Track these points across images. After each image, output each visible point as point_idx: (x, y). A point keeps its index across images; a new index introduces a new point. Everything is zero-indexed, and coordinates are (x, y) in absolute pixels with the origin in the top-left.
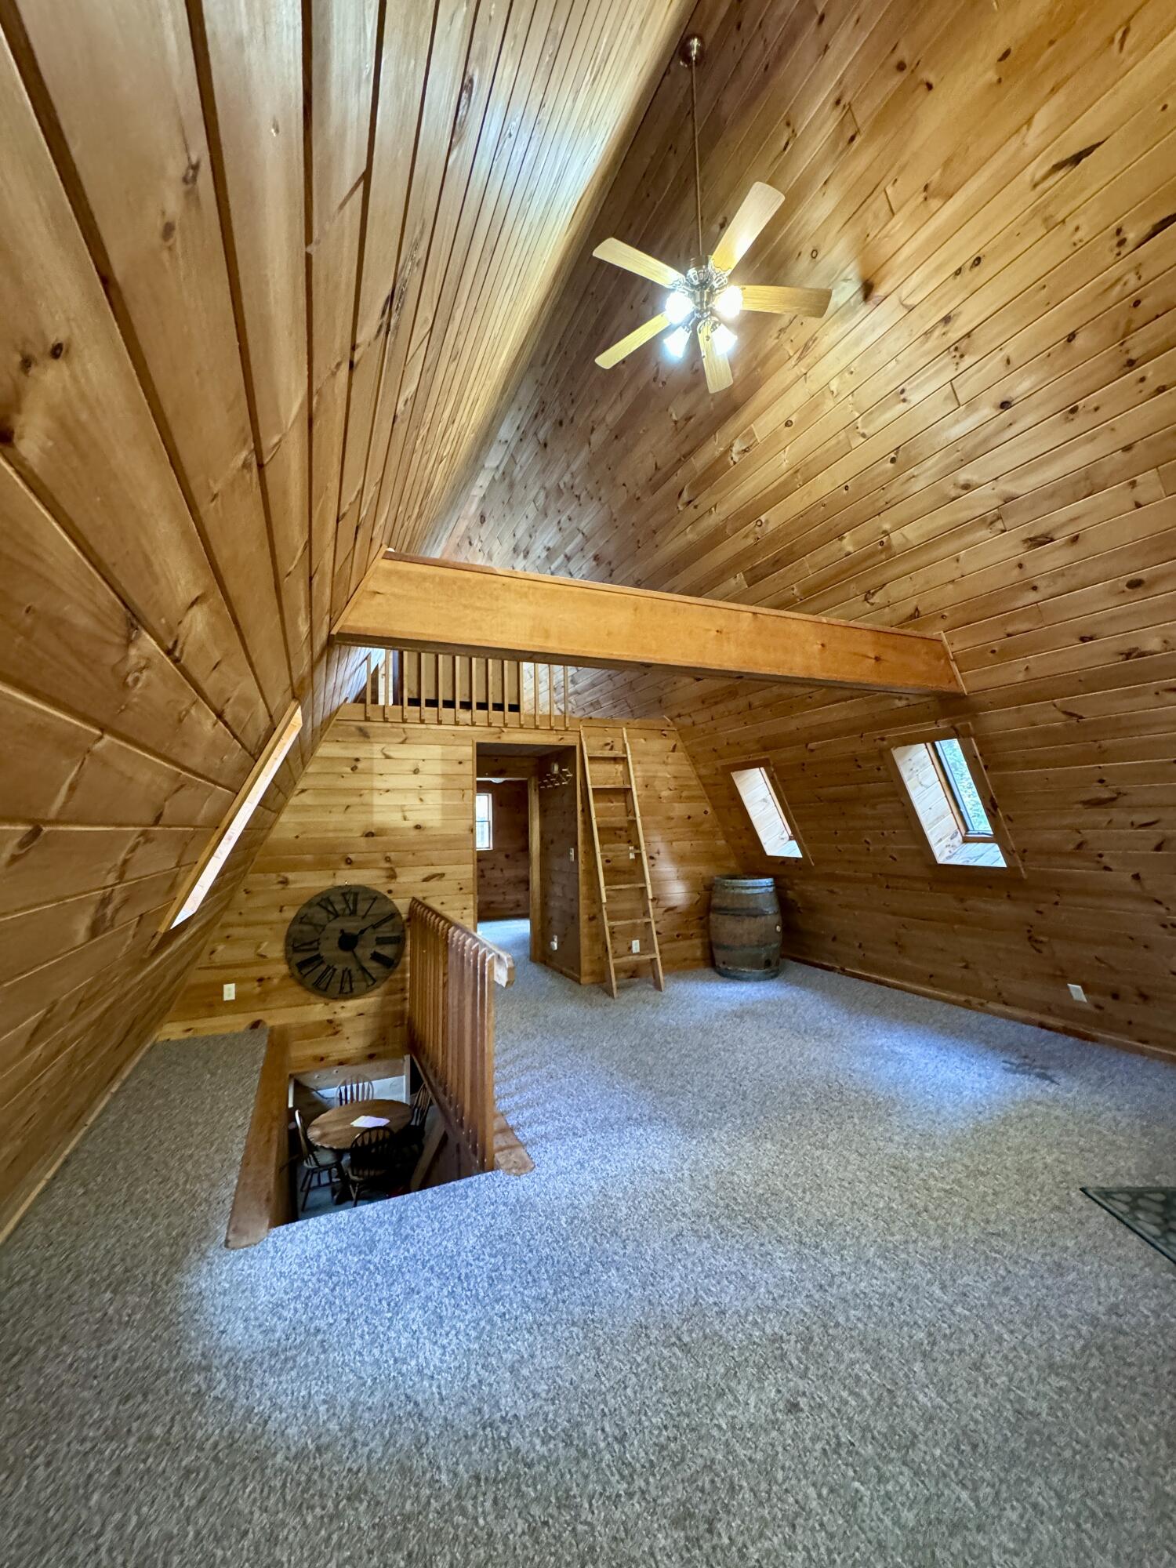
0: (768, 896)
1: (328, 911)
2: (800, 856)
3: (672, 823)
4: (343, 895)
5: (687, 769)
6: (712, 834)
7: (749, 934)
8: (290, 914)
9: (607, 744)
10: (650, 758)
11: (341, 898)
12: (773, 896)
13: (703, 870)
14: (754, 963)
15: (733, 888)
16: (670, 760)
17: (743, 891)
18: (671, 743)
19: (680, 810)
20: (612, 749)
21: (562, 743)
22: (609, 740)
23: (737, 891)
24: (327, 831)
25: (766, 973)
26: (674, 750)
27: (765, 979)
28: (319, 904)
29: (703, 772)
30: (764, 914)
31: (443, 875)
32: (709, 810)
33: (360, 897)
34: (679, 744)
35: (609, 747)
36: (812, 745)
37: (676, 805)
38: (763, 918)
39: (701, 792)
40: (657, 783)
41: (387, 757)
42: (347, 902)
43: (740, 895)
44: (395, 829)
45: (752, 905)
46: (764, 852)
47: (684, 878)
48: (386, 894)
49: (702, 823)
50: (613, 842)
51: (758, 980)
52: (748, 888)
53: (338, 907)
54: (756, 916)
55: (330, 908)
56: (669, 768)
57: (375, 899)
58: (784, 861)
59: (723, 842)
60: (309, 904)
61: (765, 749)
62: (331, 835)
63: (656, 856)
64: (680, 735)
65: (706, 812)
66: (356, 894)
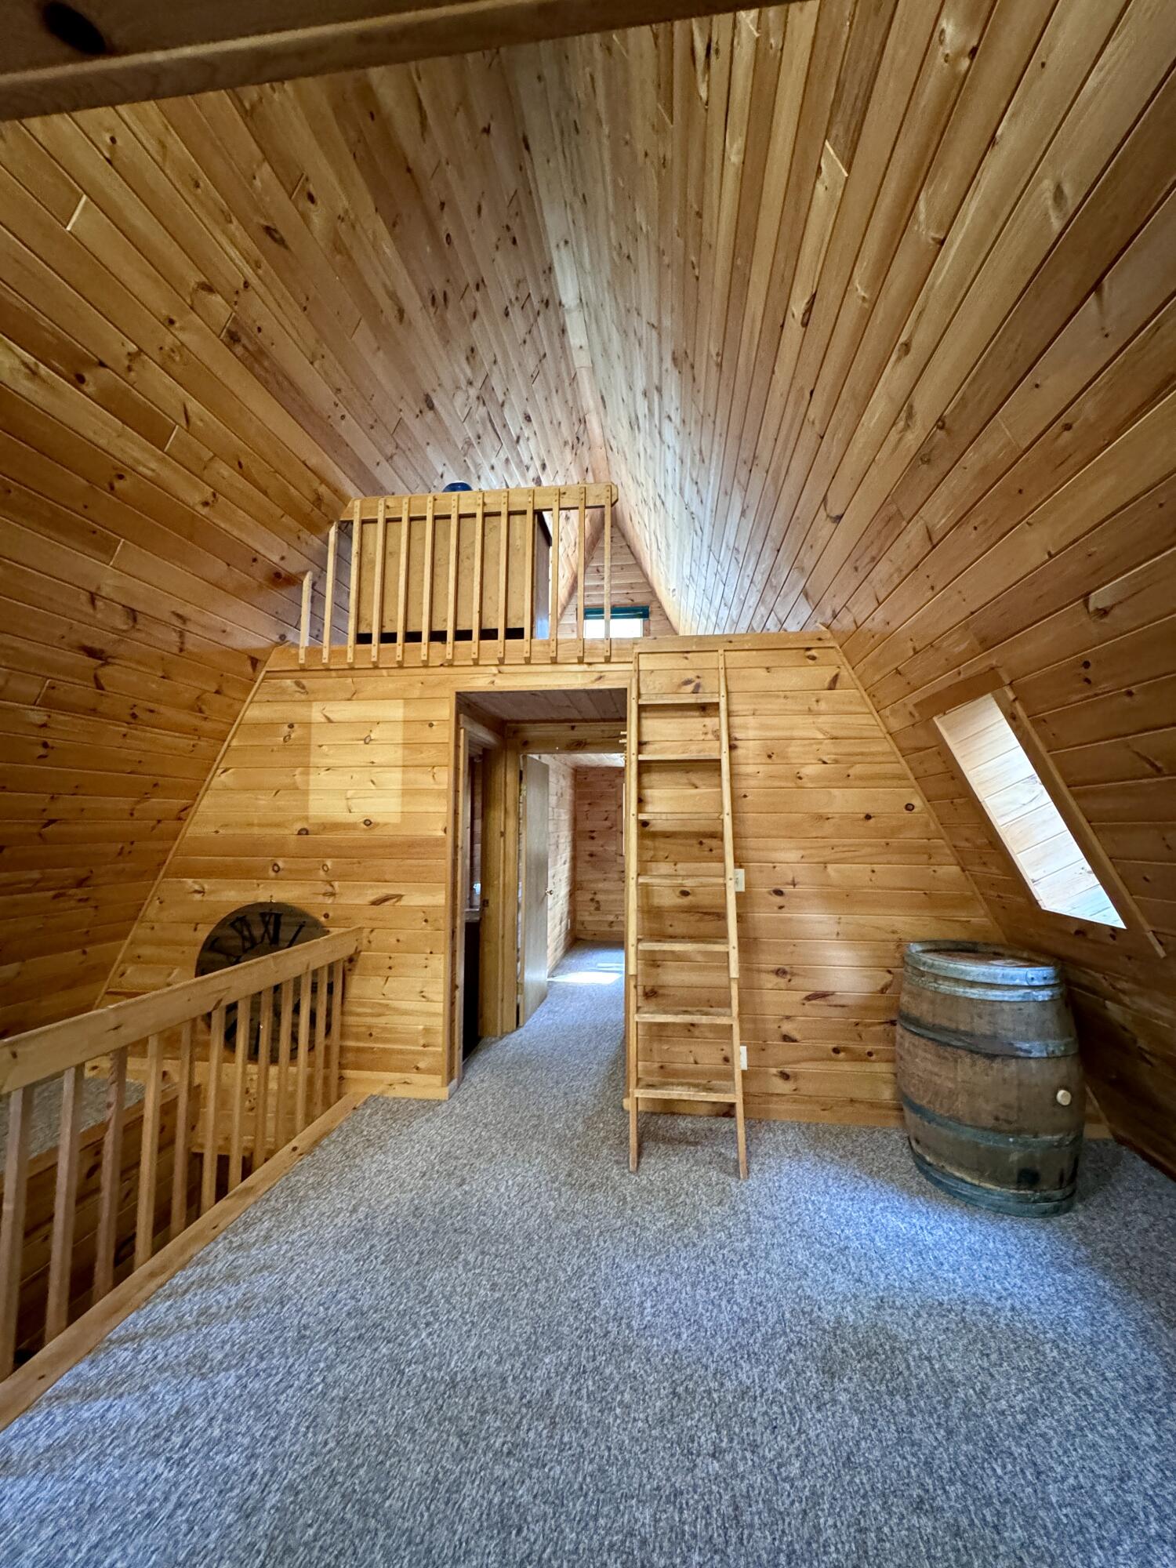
0: (1031, 1009)
1: (244, 938)
2: (1120, 924)
3: (828, 828)
4: (263, 915)
5: (865, 721)
6: (929, 854)
7: (971, 1094)
8: (203, 934)
9: (688, 682)
10: (776, 705)
11: (259, 918)
12: (1048, 1015)
13: (902, 922)
14: (988, 1166)
15: (936, 977)
16: (823, 706)
17: (960, 990)
18: (828, 673)
19: (845, 801)
20: (695, 692)
21: (596, 686)
22: (691, 675)
23: (945, 987)
24: (251, 825)
25: (1025, 1200)
26: (833, 684)
27: (1020, 1214)
28: (232, 925)
29: (896, 724)
30: (1011, 1055)
31: (400, 897)
32: (918, 802)
33: (283, 920)
34: (846, 673)
35: (690, 688)
36: (1098, 599)
37: (835, 791)
38: (1013, 1066)
39: (903, 767)
40: (794, 749)
41: (330, 721)
42: (266, 924)
43: (955, 998)
44: (336, 826)
45: (982, 1027)
46: (1032, 902)
47: (853, 938)
48: (323, 919)
49: (895, 831)
50: (697, 860)
51: (999, 1210)
52: (973, 984)
53: (258, 932)
54: (992, 1057)
55: (246, 933)
56: (822, 719)
57: (301, 927)
58: (1084, 930)
59: (956, 869)
60: (222, 924)
61: (986, 643)
62: (256, 830)
63: (787, 889)
64: (846, 655)
65: (909, 807)
66: (278, 917)
